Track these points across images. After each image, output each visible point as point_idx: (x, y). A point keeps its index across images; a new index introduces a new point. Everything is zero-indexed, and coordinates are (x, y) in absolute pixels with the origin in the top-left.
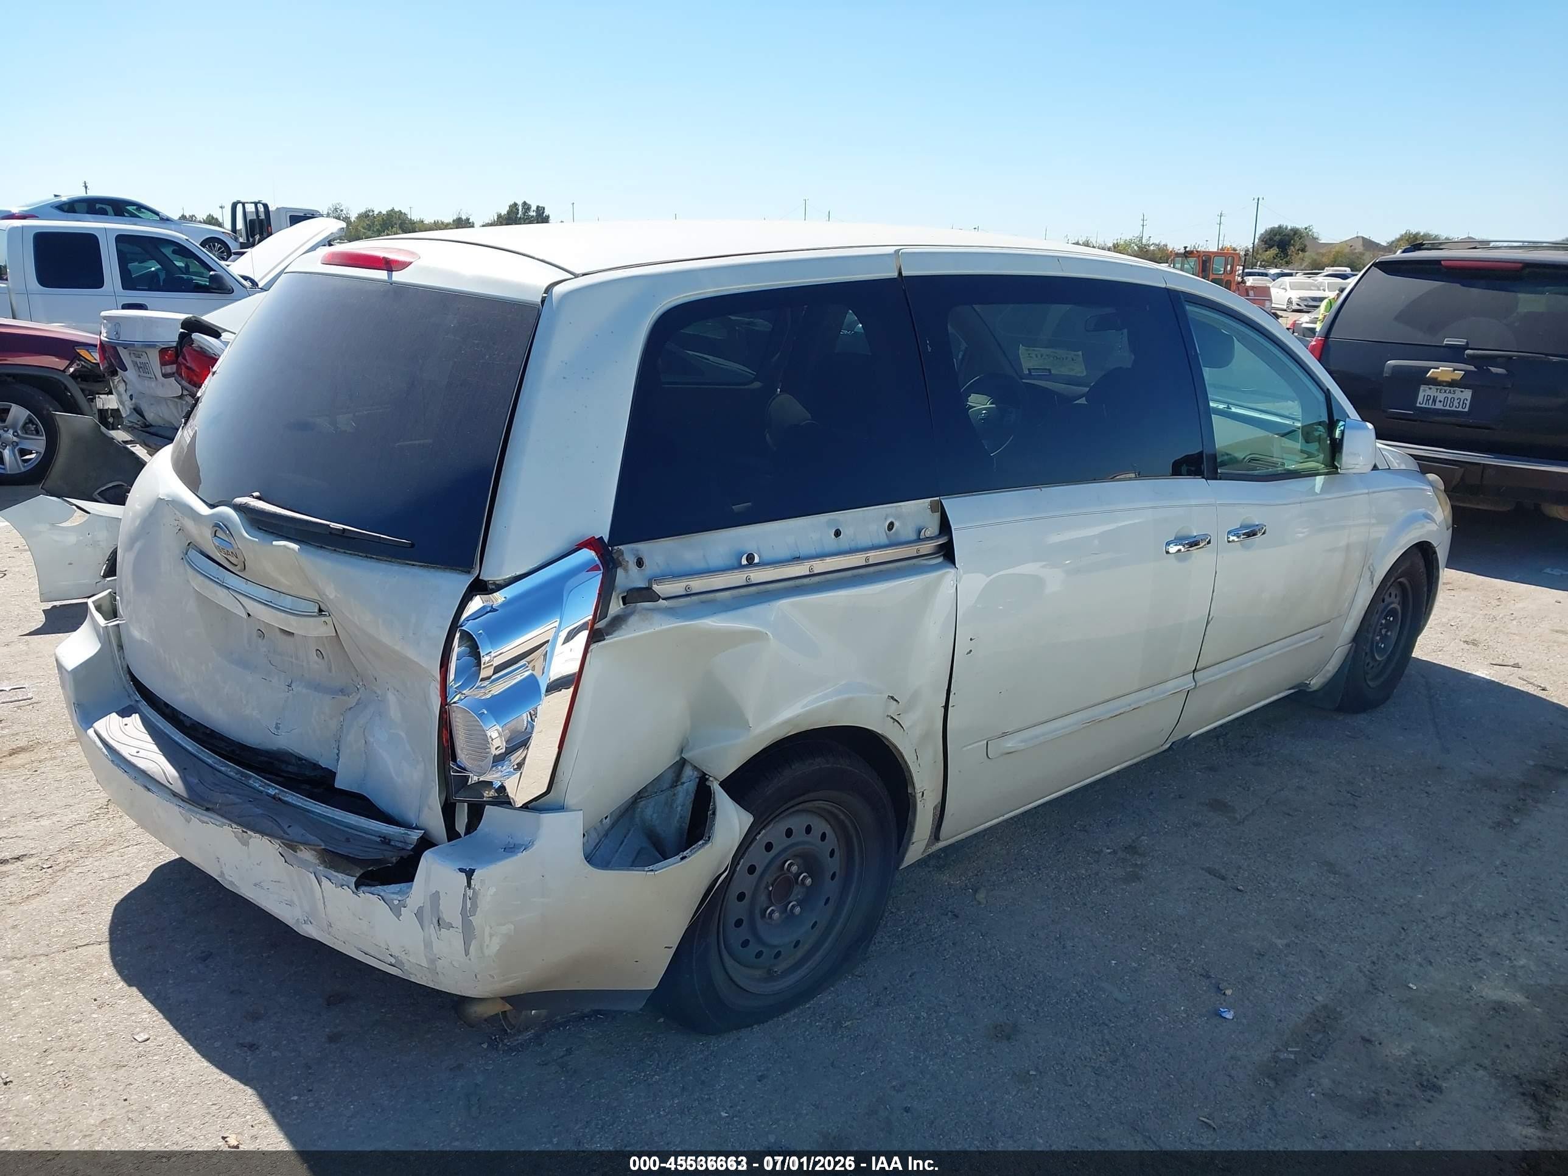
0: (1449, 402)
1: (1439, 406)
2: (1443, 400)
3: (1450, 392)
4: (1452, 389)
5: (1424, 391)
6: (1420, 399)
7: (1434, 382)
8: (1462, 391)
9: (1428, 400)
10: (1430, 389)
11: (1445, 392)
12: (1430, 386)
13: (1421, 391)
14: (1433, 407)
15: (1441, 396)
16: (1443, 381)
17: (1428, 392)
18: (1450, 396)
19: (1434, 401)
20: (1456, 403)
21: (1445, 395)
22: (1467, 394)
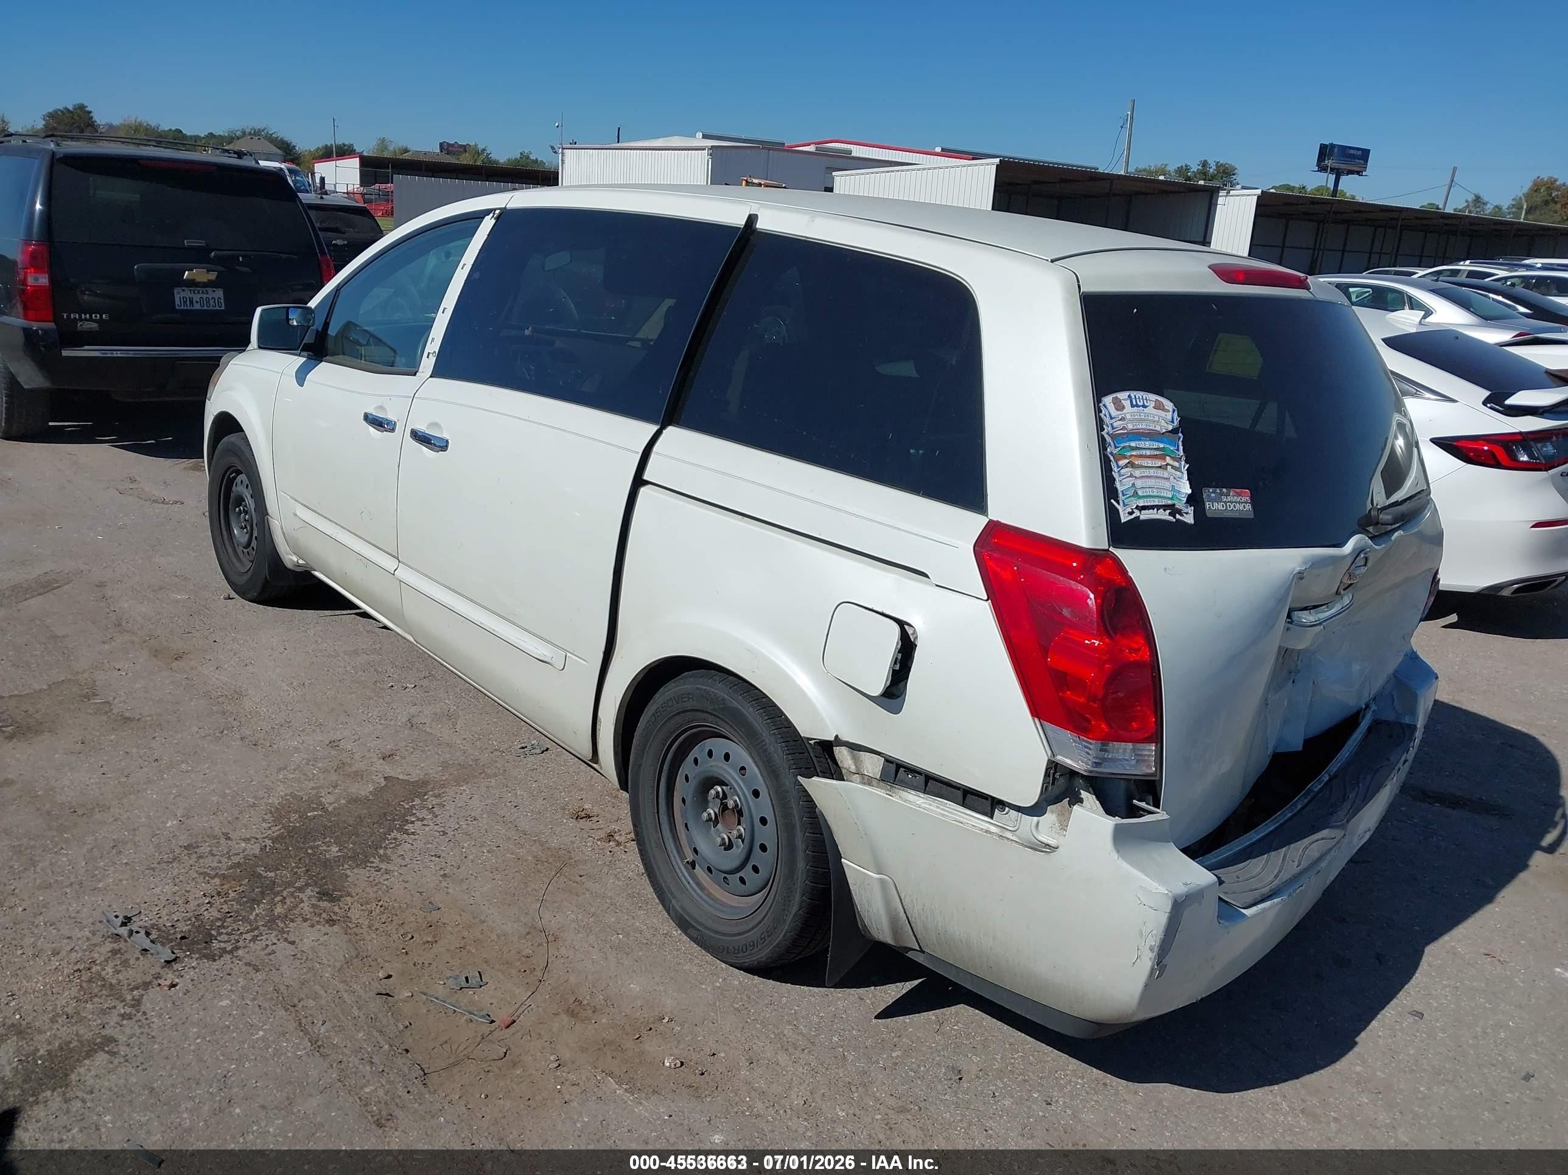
0: (205, 303)
1: (197, 307)
2: (198, 300)
3: (203, 293)
4: (204, 289)
5: (178, 293)
6: (177, 302)
7: (192, 284)
8: (214, 291)
9: (185, 302)
10: (183, 290)
11: (199, 292)
12: (184, 288)
13: (175, 293)
14: (192, 308)
15: (196, 297)
16: (199, 283)
17: (183, 294)
18: (204, 296)
19: (191, 302)
20: (212, 302)
21: (200, 296)
22: (219, 293)
